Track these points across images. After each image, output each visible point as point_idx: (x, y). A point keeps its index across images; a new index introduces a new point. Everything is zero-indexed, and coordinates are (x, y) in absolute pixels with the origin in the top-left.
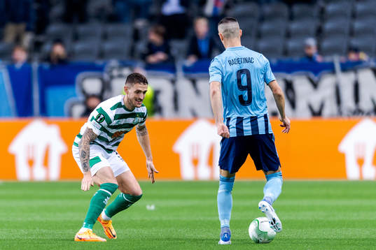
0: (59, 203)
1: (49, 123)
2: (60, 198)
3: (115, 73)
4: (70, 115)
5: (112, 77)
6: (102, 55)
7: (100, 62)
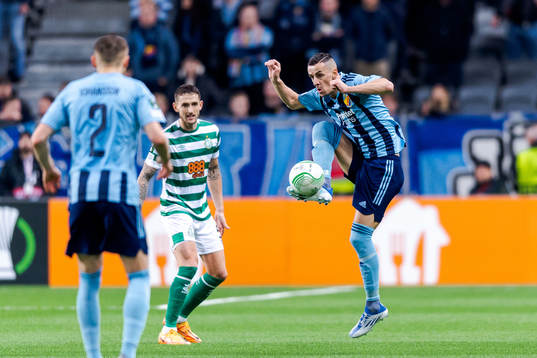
0: (436, 317)
1: (423, 204)
2: (439, 310)
3: (519, 130)
4: (455, 191)
5: (513, 137)
6: (498, 105)
7: (496, 116)
